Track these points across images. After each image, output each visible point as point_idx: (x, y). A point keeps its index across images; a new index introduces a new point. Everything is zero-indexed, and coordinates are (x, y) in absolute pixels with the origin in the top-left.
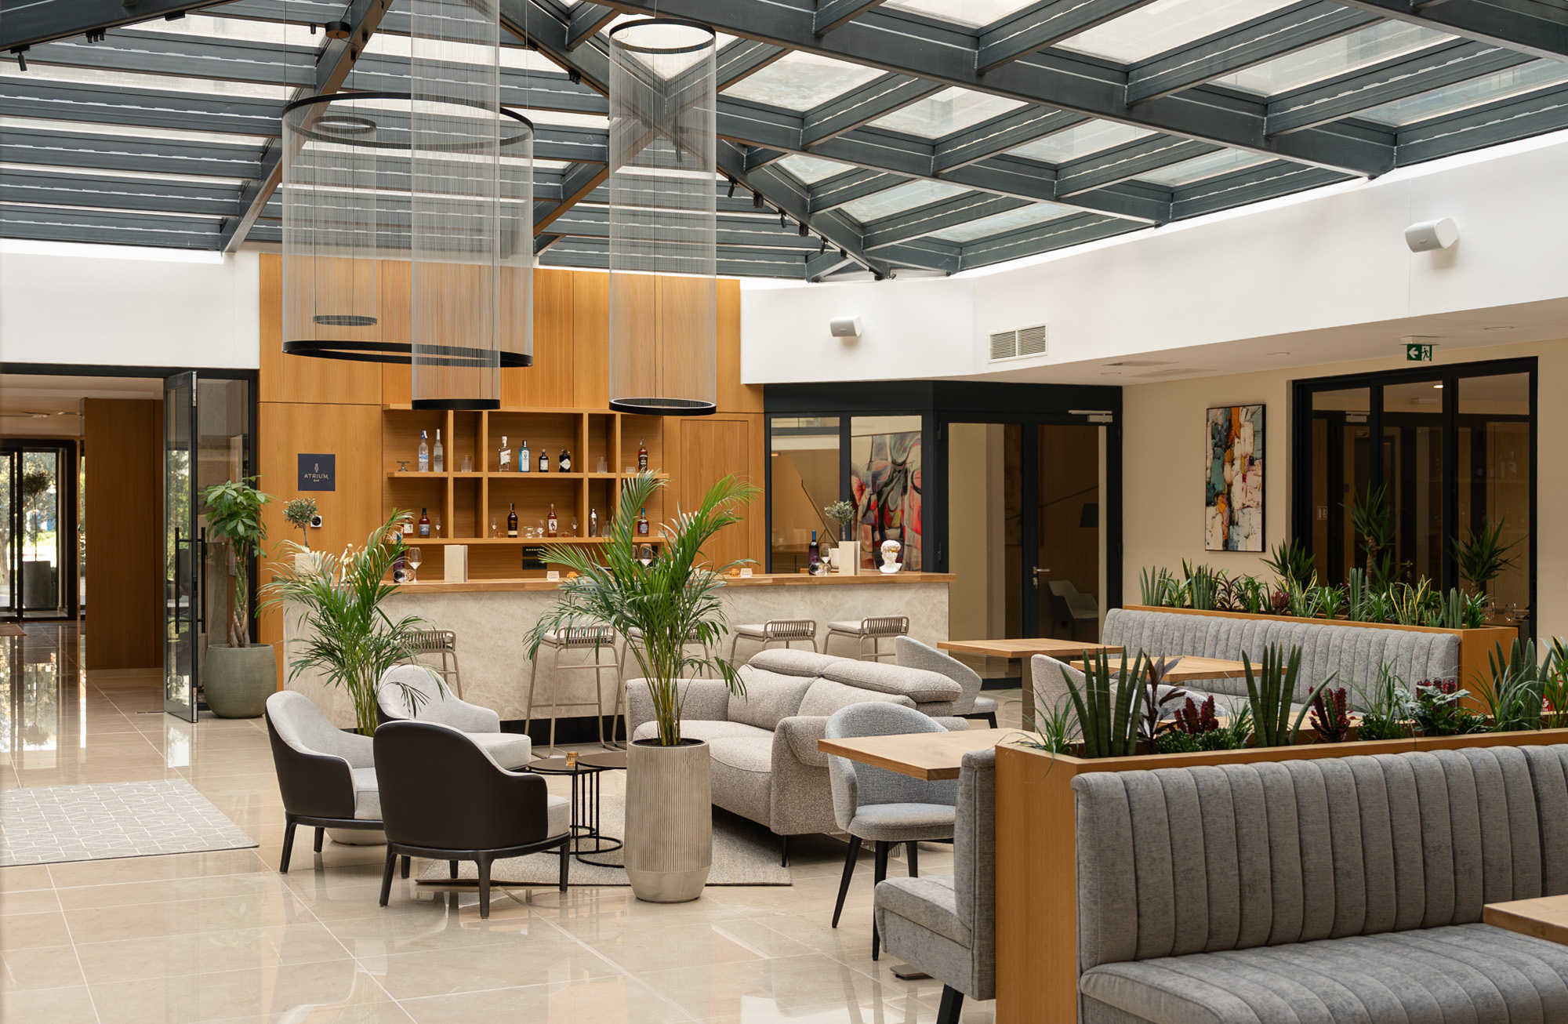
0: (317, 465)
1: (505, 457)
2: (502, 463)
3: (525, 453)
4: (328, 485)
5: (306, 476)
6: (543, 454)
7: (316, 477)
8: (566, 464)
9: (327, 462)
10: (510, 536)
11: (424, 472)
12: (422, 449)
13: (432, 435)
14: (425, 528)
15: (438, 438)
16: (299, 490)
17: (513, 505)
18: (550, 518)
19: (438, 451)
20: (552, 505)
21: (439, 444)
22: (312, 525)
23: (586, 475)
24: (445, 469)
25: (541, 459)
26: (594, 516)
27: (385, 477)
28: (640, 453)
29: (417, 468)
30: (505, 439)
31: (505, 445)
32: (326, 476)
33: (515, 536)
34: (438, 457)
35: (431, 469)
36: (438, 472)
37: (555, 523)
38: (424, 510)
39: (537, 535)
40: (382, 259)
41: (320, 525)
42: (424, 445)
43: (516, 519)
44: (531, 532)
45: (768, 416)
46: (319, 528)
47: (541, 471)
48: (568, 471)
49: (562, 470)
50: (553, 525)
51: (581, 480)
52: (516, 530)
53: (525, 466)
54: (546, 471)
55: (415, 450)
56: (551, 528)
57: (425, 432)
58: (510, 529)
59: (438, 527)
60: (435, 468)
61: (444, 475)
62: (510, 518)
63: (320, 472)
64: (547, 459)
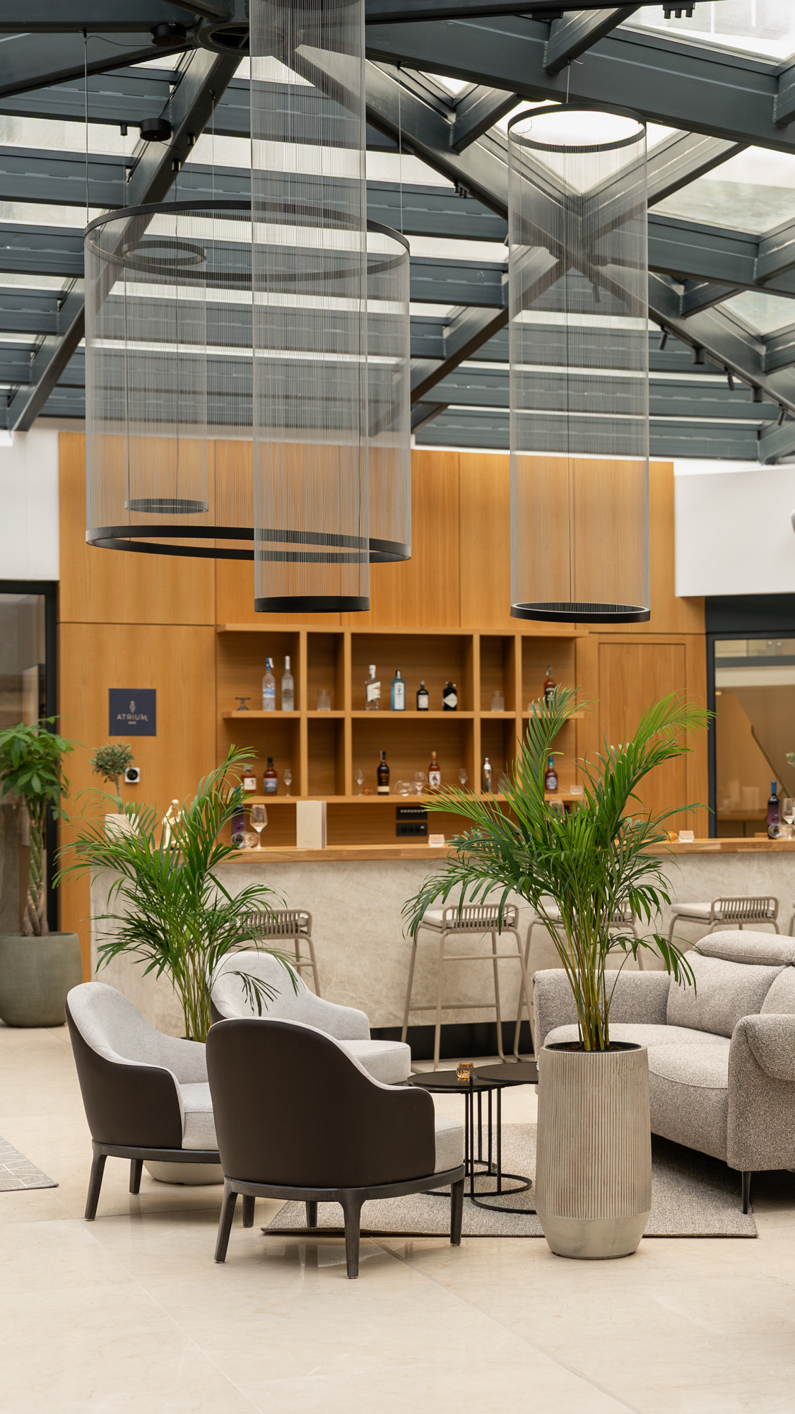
0: (132, 703)
1: (373, 692)
2: (369, 699)
3: (399, 688)
4: (148, 729)
5: (119, 717)
6: (422, 686)
7: (132, 719)
8: (452, 700)
9: (146, 700)
10: (380, 794)
11: (269, 712)
12: (269, 682)
13: (279, 663)
14: (271, 783)
15: (288, 667)
16: (111, 734)
17: (384, 754)
18: (431, 769)
19: (288, 684)
20: (434, 754)
21: (288, 675)
22: (127, 780)
23: (477, 714)
24: (296, 707)
25: (419, 693)
26: (487, 767)
27: (220, 718)
28: (546, 686)
29: (260, 705)
30: (373, 669)
31: (373, 676)
32: (144, 717)
33: (386, 794)
34: (287, 692)
35: (278, 707)
36: (287, 711)
37: (438, 777)
38: (270, 760)
39: (415, 792)
40: (214, 439)
41: (137, 780)
42: (269, 676)
43: (387, 772)
44: (407, 788)
45: (711, 638)
46: (136, 783)
47: (419, 709)
48: (454, 709)
49: (447, 708)
50: (435, 778)
51: (470, 721)
52: (387, 784)
53: (399, 703)
54: (426, 710)
55: (258, 683)
56: (432, 783)
57: (271, 660)
58: (381, 784)
59: (288, 782)
60: (285, 706)
61: (295, 714)
62: (380, 771)
63: (137, 712)
64: (427, 693)
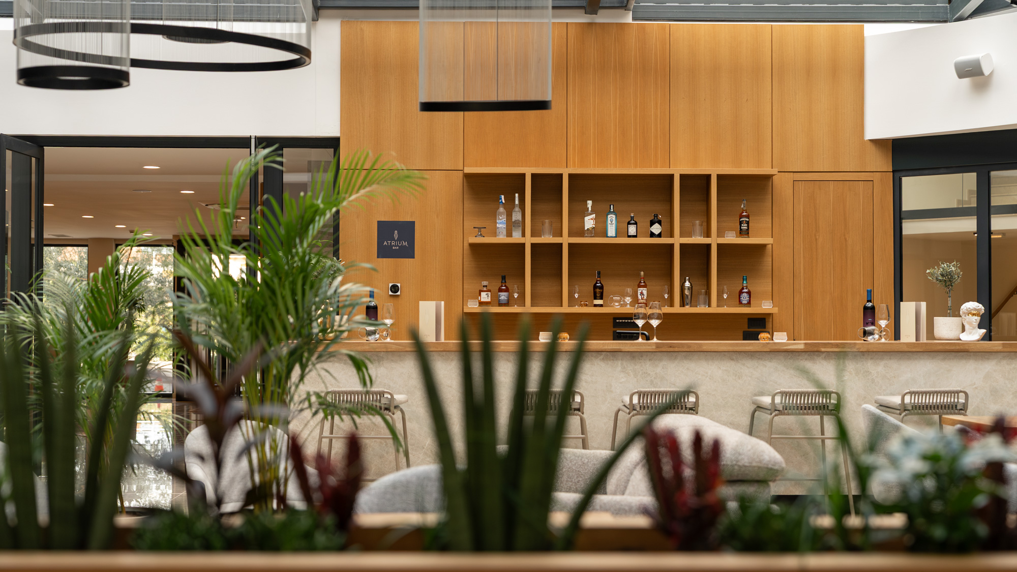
0: (396, 232)
1: (589, 222)
2: (586, 229)
3: (612, 218)
4: (408, 252)
5: (385, 243)
6: (632, 218)
7: (395, 245)
8: (656, 229)
9: (407, 229)
10: (595, 306)
11: (502, 238)
12: (501, 214)
13: (510, 199)
14: (503, 296)
15: (517, 202)
16: (378, 257)
17: (599, 273)
18: (640, 286)
19: (517, 216)
20: (642, 273)
21: (517, 209)
22: (391, 293)
23: (677, 240)
24: (523, 235)
25: (629, 223)
26: (687, 284)
27: (466, 245)
28: (741, 217)
29: (494, 233)
30: (590, 203)
31: (590, 209)
32: (405, 244)
33: (601, 306)
34: (516, 222)
35: (509, 234)
36: (517, 238)
37: (645, 292)
38: (504, 278)
39: (625, 305)
40: (464, 21)
41: (399, 293)
42: (501, 209)
43: (602, 287)
44: (619, 301)
45: (898, 175)
46: (398, 295)
47: (629, 236)
48: (659, 235)
49: (652, 235)
50: (642, 294)
51: (671, 246)
52: (601, 298)
53: (611, 231)
54: (635, 236)
55: (494, 215)
56: (640, 297)
57: (503, 197)
58: (595, 298)
59: (516, 295)
60: (514, 234)
61: (520, 240)
62: (595, 287)
63: (399, 239)
64: (636, 223)
